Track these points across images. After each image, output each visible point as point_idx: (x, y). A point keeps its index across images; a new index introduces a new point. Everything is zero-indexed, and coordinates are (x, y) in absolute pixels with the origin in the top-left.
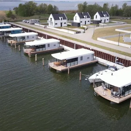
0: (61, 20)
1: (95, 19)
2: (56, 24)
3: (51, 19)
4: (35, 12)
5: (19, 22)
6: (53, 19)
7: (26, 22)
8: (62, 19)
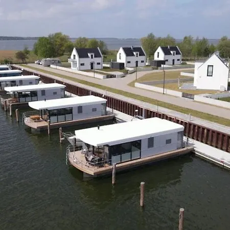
0: (92, 58)
1: (156, 58)
2: (82, 65)
3: (74, 56)
4: (64, 51)
5: (29, 65)
6: (77, 57)
7: (39, 64)
8: (94, 56)
